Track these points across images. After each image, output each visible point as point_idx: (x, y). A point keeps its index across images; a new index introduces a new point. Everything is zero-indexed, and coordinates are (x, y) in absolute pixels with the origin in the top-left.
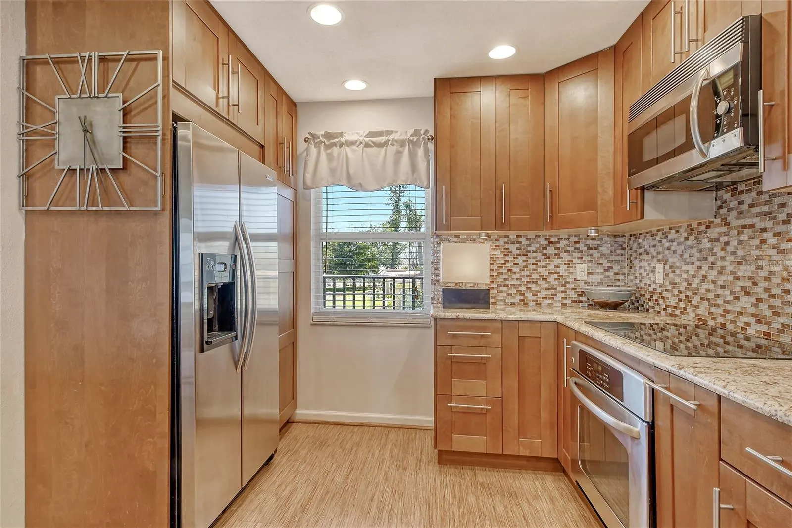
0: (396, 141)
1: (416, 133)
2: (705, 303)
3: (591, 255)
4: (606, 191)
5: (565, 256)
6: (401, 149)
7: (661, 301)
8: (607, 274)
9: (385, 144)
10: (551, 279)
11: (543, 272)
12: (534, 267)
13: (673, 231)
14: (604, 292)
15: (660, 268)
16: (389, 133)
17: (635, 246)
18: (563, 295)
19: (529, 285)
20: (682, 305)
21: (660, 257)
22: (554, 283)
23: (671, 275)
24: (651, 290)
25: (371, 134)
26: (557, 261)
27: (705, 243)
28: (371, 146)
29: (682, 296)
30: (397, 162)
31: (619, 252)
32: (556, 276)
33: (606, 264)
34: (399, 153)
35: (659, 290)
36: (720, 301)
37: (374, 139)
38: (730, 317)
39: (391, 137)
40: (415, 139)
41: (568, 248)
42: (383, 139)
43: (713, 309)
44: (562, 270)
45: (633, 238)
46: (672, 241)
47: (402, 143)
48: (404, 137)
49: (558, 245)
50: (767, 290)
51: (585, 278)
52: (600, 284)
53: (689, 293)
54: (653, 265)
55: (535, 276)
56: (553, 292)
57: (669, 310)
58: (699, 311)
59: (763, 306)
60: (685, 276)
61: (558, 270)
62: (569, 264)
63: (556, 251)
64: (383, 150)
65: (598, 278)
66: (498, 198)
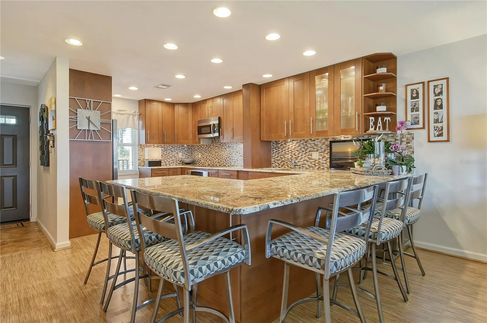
0: (128, 114)
1: (135, 112)
2: (210, 161)
3: (182, 151)
4: (191, 136)
5: (177, 151)
6: (129, 116)
7: (200, 162)
8: (186, 156)
9: (124, 114)
10: (173, 157)
11: (171, 156)
12: (168, 154)
13: (203, 146)
14: (188, 161)
15: (200, 154)
16: (125, 111)
17: (193, 149)
18: (176, 162)
19: (167, 160)
20: (205, 162)
21: (200, 151)
22: (174, 159)
23: (203, 156)
24: (198, 159)
25: (119, 110)
26: (174, 153)
27: (210, 149)
28: (118, 114)
29: (205, 160)
30: (128, 121)
31: (189, 150)
32: (174, 157)
33: (186, 153)
34: (128, 118)
35: (200, 159)
36: (212, 160)
37: (120, 112)
38: (214, 163)
39: (126, 112)
40: (134, 114)
41: (177, 149)
42: (123, 112)
43: (211, 162)
44: (176, 155)
45: (192, 147)
46: (203, 148)
47: (130, 115)
48: (130, 113)
49: (175, 148)
50: (220, 157)
51: (181, 157)
52: (185, 158)
53: (206, 159)
54: (198, 153)
55: (169, 157)
56: (173, 161)
57: (202, 163)
58: (208, 163)
59: (219, 160)
60: (206, 156)
61: (175, 155)
62: (177, 153)
63: (174, 150)
64: (123, 116)
65: (184, 157)
66: (163, 135)
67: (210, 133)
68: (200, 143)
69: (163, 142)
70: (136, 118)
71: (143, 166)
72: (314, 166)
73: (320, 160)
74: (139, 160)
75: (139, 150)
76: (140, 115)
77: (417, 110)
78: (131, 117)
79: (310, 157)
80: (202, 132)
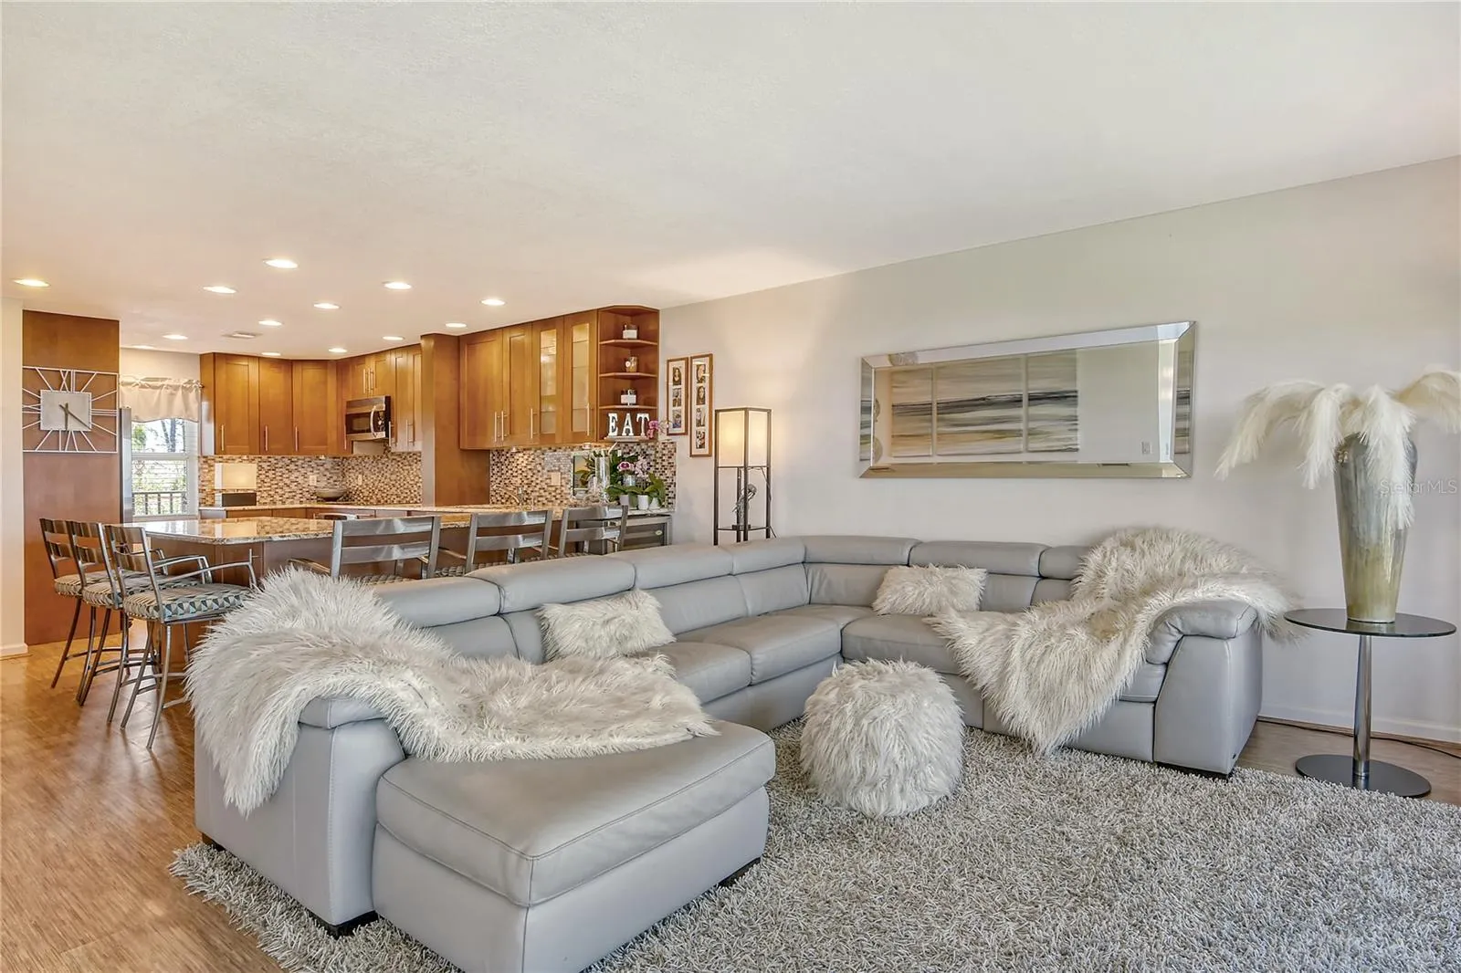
0: (171, 386)
1: (190, 382)
2: (381, 493)
3: (319, 469)
4: (332, 437)
5: (303, 471)
6: (174, 392)
7: (361, 495)
8: (329, 481)
9: (161, 387)
10: (293, 486)
11: (288, 482)
12: (280, 478)
13: (367, 458)
14: (329, 492)
15: (360, 476)
17: (346, 464)
18: (301, 496)
19: (278, 491)
20: (371, 495)
21: (360, 471)
22: (294, 488)
23: (366, 480)
24: (356, 489)
25: (147, 379)
26: (296, 474)
27: (380, 466)
28: (146, 388)
29: (371, 491)
30: (170, 403)
31: (336, 467)
32: (296, 484)
33: (329, 475)
34: (172, 395)
35: (360, 489)
36: (385, 491)
37: (150, 383)
38: (388, 497)
39: (166, 382)
40: (188, 386)
41: (304, 466)
42: (160, 383)
43: (383, 495)
44: (300, 480)
45: (345, 460)
46: (366, 463)
47: (176, 388)
48: (176, 384)
49: (297, 463)
50: (399, 484)
51: (315, 484)
53: (374, 488)
54: (356, 475)
55: (281, 484)
56: (294, 494)
58: (377, 497)
59: (399, 490)
60: (372, 480)
61: (297, 480)
62: (305, 476)
63: (296, 467)
64: (158, 391)
65: (323, 484)
66: (262, 434)
67: (369, 431)
68: (353, 453)
69: (262, 451)
70: (192, 396)
71: (211, 505)
72: (554, 499)
73: (563, 488)
74: (202, 491)
75: (200, 469)
76: (203, 387)
77: (680, 405)
78: (180, 392)
79: (548, 481)
80: (356, 429)
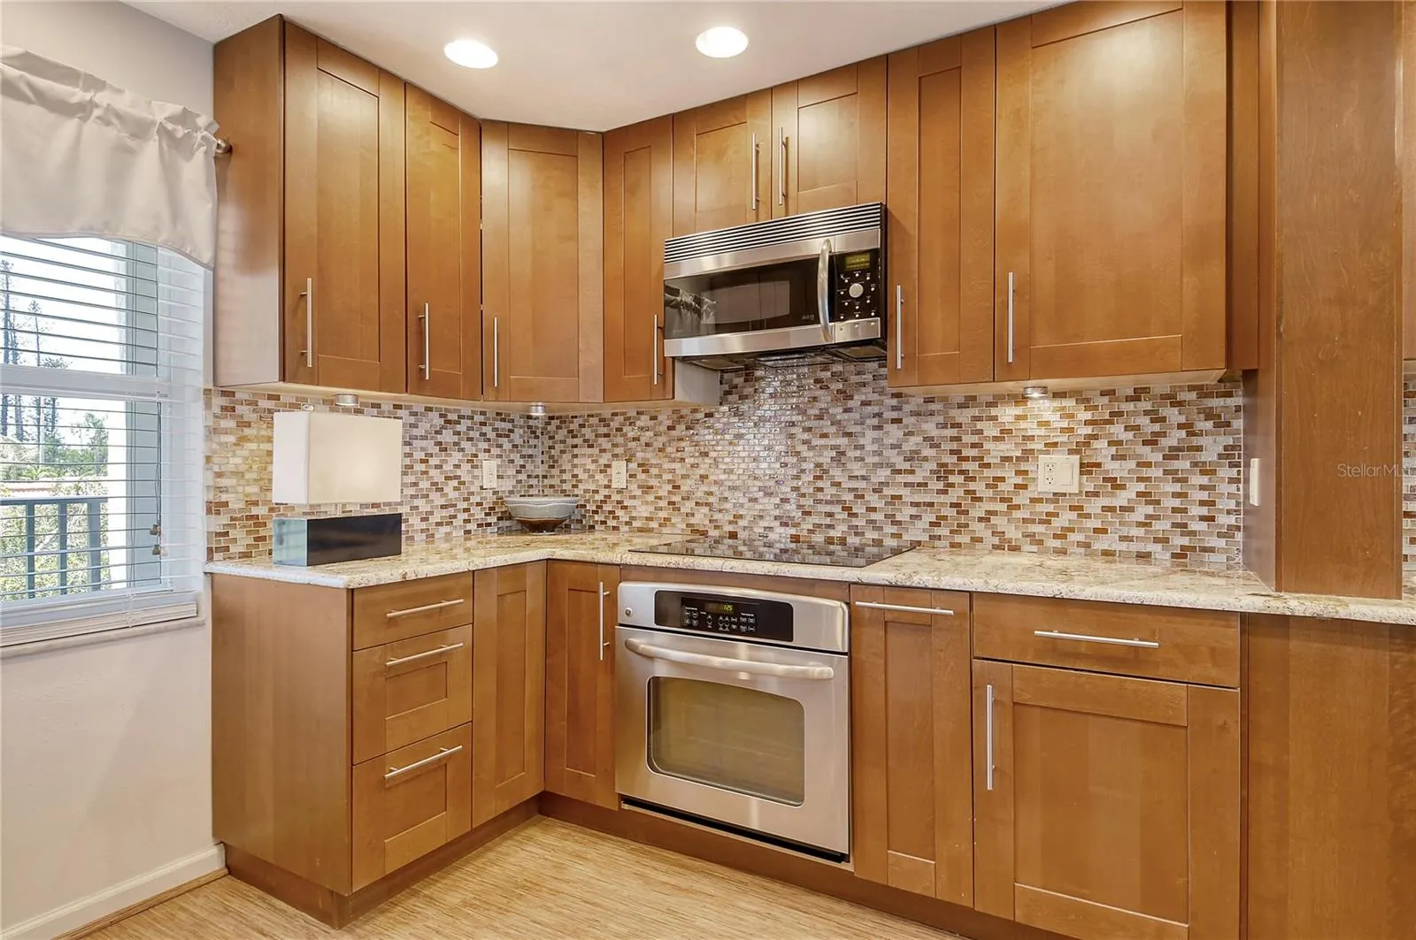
0: (118, 116)
1: (184, 119)
2: (705, 510)
3: (500, 446)
5: (469, 448)
6: (131, 143)
7: (620, 513)
8: (520, 477)
9: (83, 110)
10: (449, 489)
11: (439, 478)
12: (423, 467)
13: (644, 418)
15: (619, 466)
16: (95, 84)
17: (561, 434)
18: (466, 516)
19: (417, 502)
20: (663, 514)
21: (619, 450)
22: (453, 495)
23: (643, 476)
24: (599, 497)
25: (28, 63)
26: (456, 456)
27: (705, 436)
28: (25, 98)
29: (663, 503)
30: (117, 176)
31: (533, 442)
32: (455, 483)
33: (520, 463)
34: (122, 154)
35: (616, 497)
36: (728, 506)
37: (42, 83)
38: (742, 523)
39: (102, 98)
40: (180, 132)
41: (471, 434)
42: (77, 95)
43: (717, 516)
44: (464, 472)
46: (643, 429)
47: (140, 129)
48: (140, 112)
49: (458, 428)
50: (795, 489)
51: (494, 485)
52: (511, 492)
53: (676, 499)
54: (603, 461)
55: (424, 484)
56: (451, 511)
57: (636, 524)
58: (692, 521)
59: (790, 508)
60: (666, 477)
61: (458, 472)
62: (472, 460)
63: (456, 438)
64: (71, 125)
65: (507, 485)
66: (414, 330)
68: (673, 398)
69: (414, 381)
70: (196, 170)
71: (246, 555)
74: (214, 508)
75: (212, 432)
76: (229, 150)
78: (150, 153)
